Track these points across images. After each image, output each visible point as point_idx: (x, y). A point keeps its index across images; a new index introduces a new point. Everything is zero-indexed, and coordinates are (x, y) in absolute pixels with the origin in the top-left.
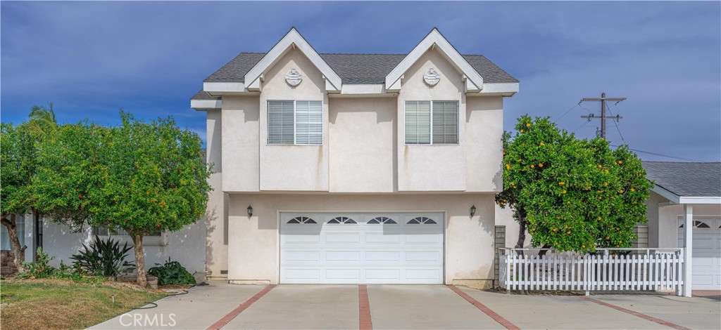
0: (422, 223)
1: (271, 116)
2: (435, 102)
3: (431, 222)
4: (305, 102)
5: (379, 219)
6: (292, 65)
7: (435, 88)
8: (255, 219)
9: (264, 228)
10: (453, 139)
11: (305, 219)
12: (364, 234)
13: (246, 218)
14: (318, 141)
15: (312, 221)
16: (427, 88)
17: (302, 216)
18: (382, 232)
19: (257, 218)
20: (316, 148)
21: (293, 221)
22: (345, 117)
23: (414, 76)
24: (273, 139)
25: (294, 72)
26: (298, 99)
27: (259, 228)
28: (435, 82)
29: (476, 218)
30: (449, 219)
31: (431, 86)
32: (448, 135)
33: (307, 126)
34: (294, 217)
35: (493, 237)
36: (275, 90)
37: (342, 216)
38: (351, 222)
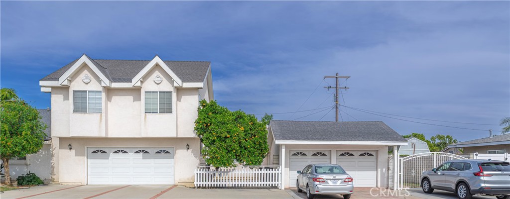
0: (163, 153)
1: (75, 98)
2: (160, 92)
3: (167, 152)
4: (93, 92)
5: (140, 151)
6: (86, 72)
7: (160, 85)
8: (73, 151)
9: (78, 156)
10: (169, 111)
11: (101, 151)
12: (132, 158)
13: (69, 150)
14: (99, 111)
15: (104, 152)
16: (156, 85)
17: (99, 149)
18: (142, 157)
19: (74, 150)
20: (99, 114)
21: (94, 152)
22: (116, 99)
23: (149, 79)
24: (76, 110)
25: (86, 76)
26: (89, 90)
27: (76, 156)
28: (160, 82)
29: (190, 150)
30: (176, 151)
31: (158, 84)
32: (166, 108)
33: (94, 103)
34: (95, 150)
35: (199, 160)
36: (77, 85)
37: (120, 149)
38: (125, 152)
